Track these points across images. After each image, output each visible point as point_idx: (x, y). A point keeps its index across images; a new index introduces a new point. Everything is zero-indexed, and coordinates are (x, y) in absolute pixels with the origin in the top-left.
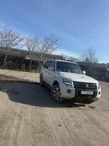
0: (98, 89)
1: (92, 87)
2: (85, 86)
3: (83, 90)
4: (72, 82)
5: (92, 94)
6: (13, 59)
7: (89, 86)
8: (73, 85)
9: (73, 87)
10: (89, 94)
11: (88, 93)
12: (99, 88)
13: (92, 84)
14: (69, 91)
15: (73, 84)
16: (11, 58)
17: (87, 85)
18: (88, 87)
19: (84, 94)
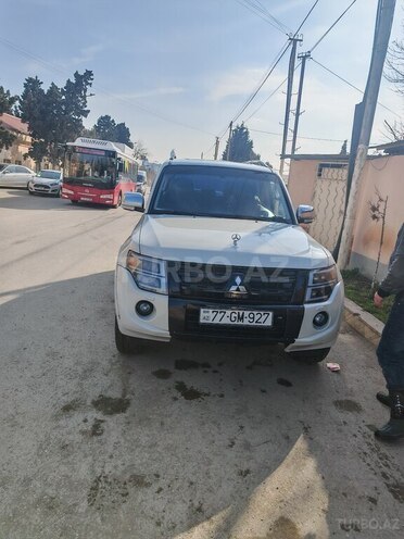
2: (228, 283)
3: (212, 307)
4: (162, 265)
5: (269, 323)
8: (164, 282)
9: (164, 289)
11: (241, 318)
17: (238, 281)
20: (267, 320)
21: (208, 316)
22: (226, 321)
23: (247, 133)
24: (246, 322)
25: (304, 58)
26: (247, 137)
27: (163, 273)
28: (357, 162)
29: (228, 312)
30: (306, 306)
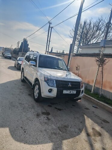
2: (68, 85)
3: (65, 90)
5: (75, 93)
7: (72, 85)
8: (55, 84)
9: (55, 86)
11: (71, 92)
12: (82, 86)
14: (50, 91)
20: (75, 92)
21: (65, 92)
22: (68, 93)
23: (27, 41)
24: (71, 93)
25: (52, 28)
26: (27, 43)
27: (55, 82)
28: (71, 57)
29: (69, 91)
30: (81, 89)
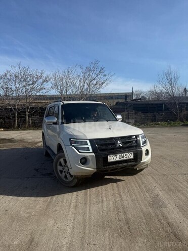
0: (142, 145)
1: (130, 143)
2: (115, 144)
4: (88, 141)
5: (132, 157)
6: (40, 113)
7: (123, 143)
8: (90, 148)
9: (91, 151)
10: (125, 158)
11: (123, 157)
12: (145, 142)
13: (130, 137)
15: (89, 144)
16: (36, 111)
17: (119, 142)
18: (121, 145)
19: (114, 160)
21: (111, 158)
22: (118, 159)
29: (118, 155)
30: (142, 148)
